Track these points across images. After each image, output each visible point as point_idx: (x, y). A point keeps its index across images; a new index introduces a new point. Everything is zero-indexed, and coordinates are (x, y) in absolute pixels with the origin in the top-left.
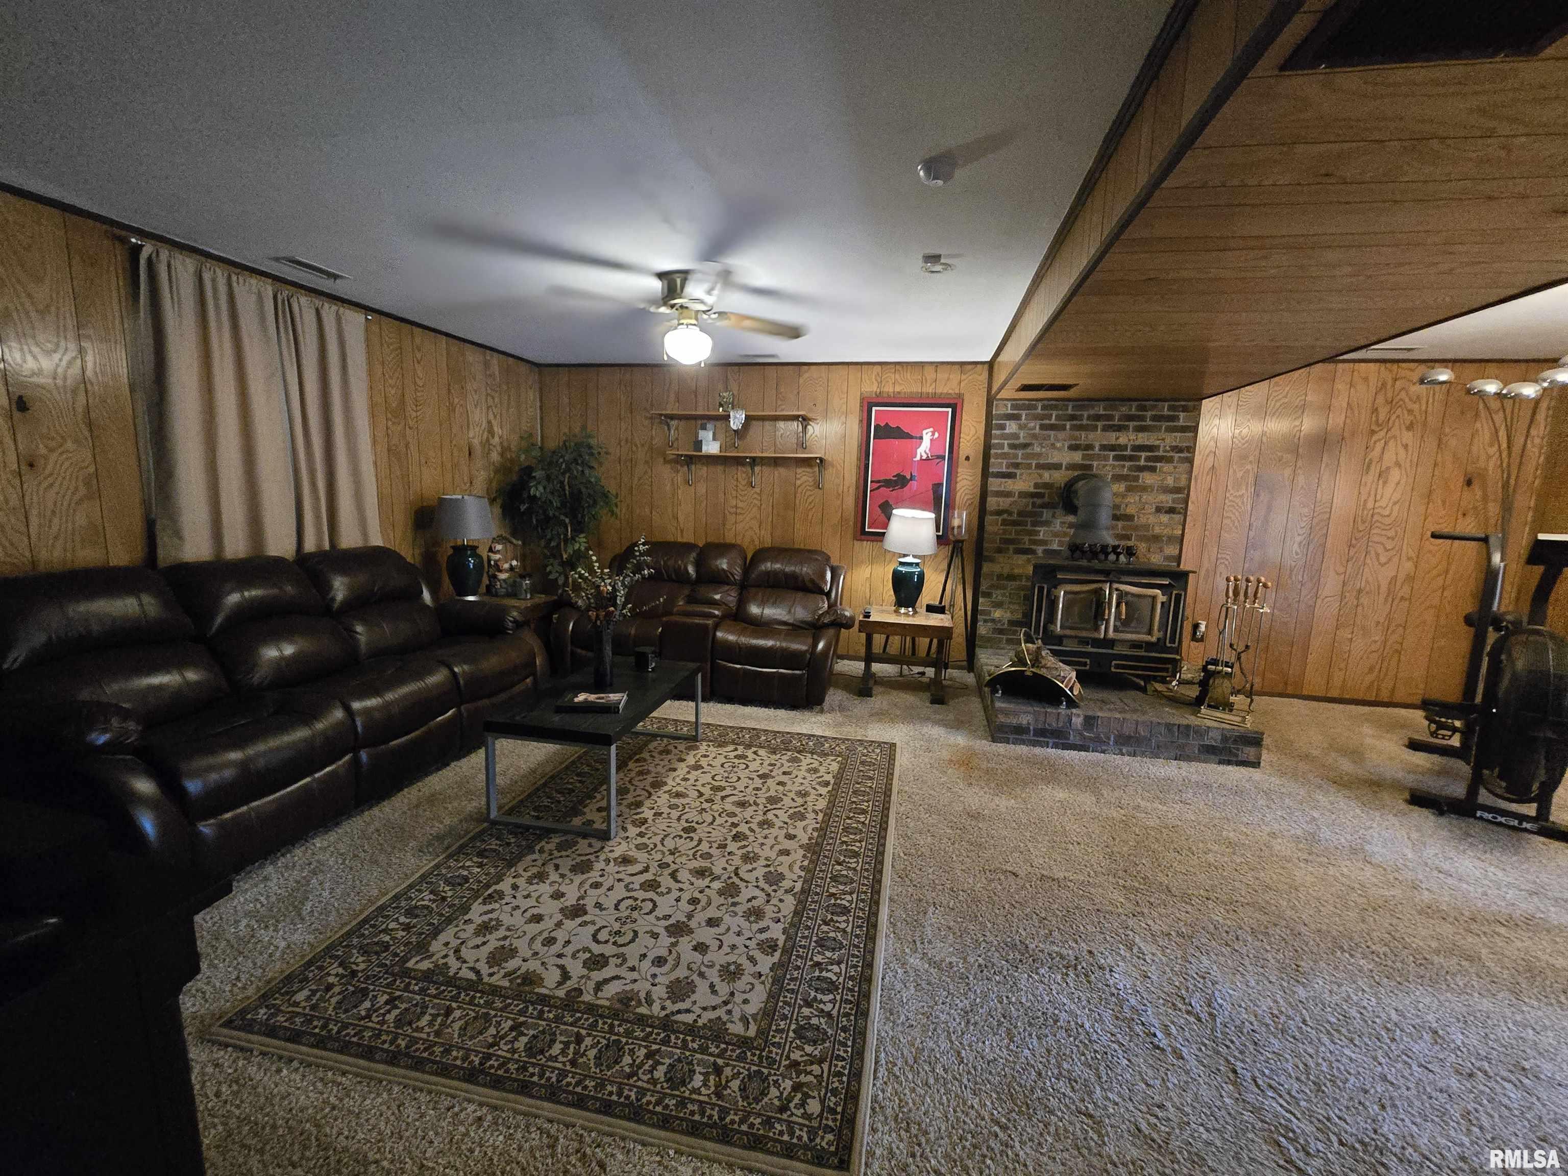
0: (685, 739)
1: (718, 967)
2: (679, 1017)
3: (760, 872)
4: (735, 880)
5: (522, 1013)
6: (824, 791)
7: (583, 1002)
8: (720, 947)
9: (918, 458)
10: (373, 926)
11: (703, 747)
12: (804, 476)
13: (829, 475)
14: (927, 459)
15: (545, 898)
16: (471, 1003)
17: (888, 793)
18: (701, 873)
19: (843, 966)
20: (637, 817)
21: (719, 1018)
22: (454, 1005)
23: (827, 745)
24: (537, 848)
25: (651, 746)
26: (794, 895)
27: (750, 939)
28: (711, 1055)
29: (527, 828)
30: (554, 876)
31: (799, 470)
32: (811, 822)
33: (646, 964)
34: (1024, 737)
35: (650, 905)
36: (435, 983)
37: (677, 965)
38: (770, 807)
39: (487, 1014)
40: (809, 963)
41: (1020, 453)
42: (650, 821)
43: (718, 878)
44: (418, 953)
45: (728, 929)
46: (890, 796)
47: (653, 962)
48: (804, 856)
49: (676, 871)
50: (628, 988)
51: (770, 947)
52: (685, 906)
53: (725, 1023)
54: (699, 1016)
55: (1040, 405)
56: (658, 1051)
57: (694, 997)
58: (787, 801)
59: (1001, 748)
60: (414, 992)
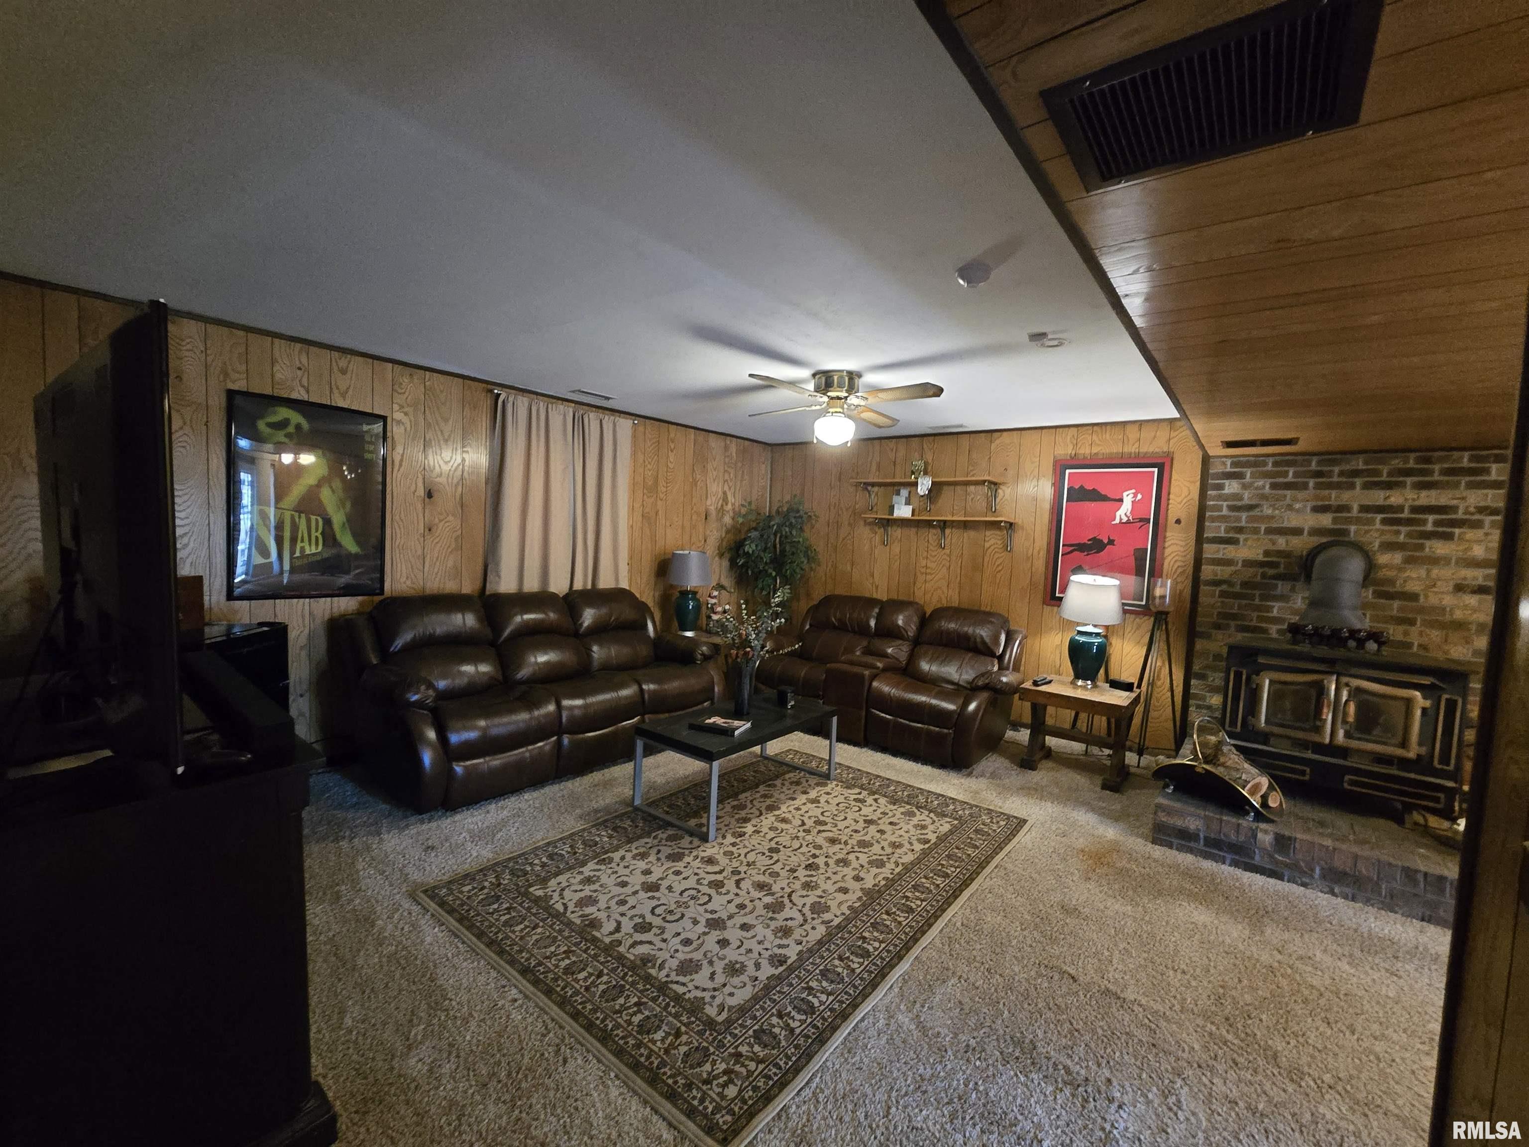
0: (820, 776)
1: (727, 961)
2: (675, 987)
3: (809, 901)
4: (786, 900)
5: (577, 944)
6: (918, 847)
7: (618, 951)
8: (739, 947)
9: (1117, 521)
10: (526, 859)
11: (831, 785)
12: (993, 539)
13: (1019, 540)
14: (1128, 522)
15: (638, 872)
16: (551, 926)
17: (982, 866)
18: (761, 886)
19: (831, 998)
20: (738, 830)
21: (703, 998)
22: (541, 924)
23: (951, 807)
24: (654, 834)
25: (787, 776)
26: (827, 928)
27: (767, 949)
28: (681, 1022)
29: (655, 818)
30: (652, 858)
31: (988, 533)
32: (886, 872)
33: (677, 940)
34: (1192, 844)
35: (707, 898)
36: (539, 906)
37: (697, 949)
38: (856, 849)
39: (556, 937)
40: (803, 985)
41: (1244, 516)
42: (747, 835)
43: (773, 894)
44: (540, 884)
45: (755, 936)
46: (984, 868)
47: (681, 942)
48: (860, 899)
49: (743, 879)
50: (653, 953)
51: (779, 961)
52: (732, 908)
53: (705, 1004)
54: (690, 991)
55: (1270, 461)
56: (645, 1003)
57: (695, 976)
58: (876, 849)
59: (1158, 852)
60: (523, 908)
